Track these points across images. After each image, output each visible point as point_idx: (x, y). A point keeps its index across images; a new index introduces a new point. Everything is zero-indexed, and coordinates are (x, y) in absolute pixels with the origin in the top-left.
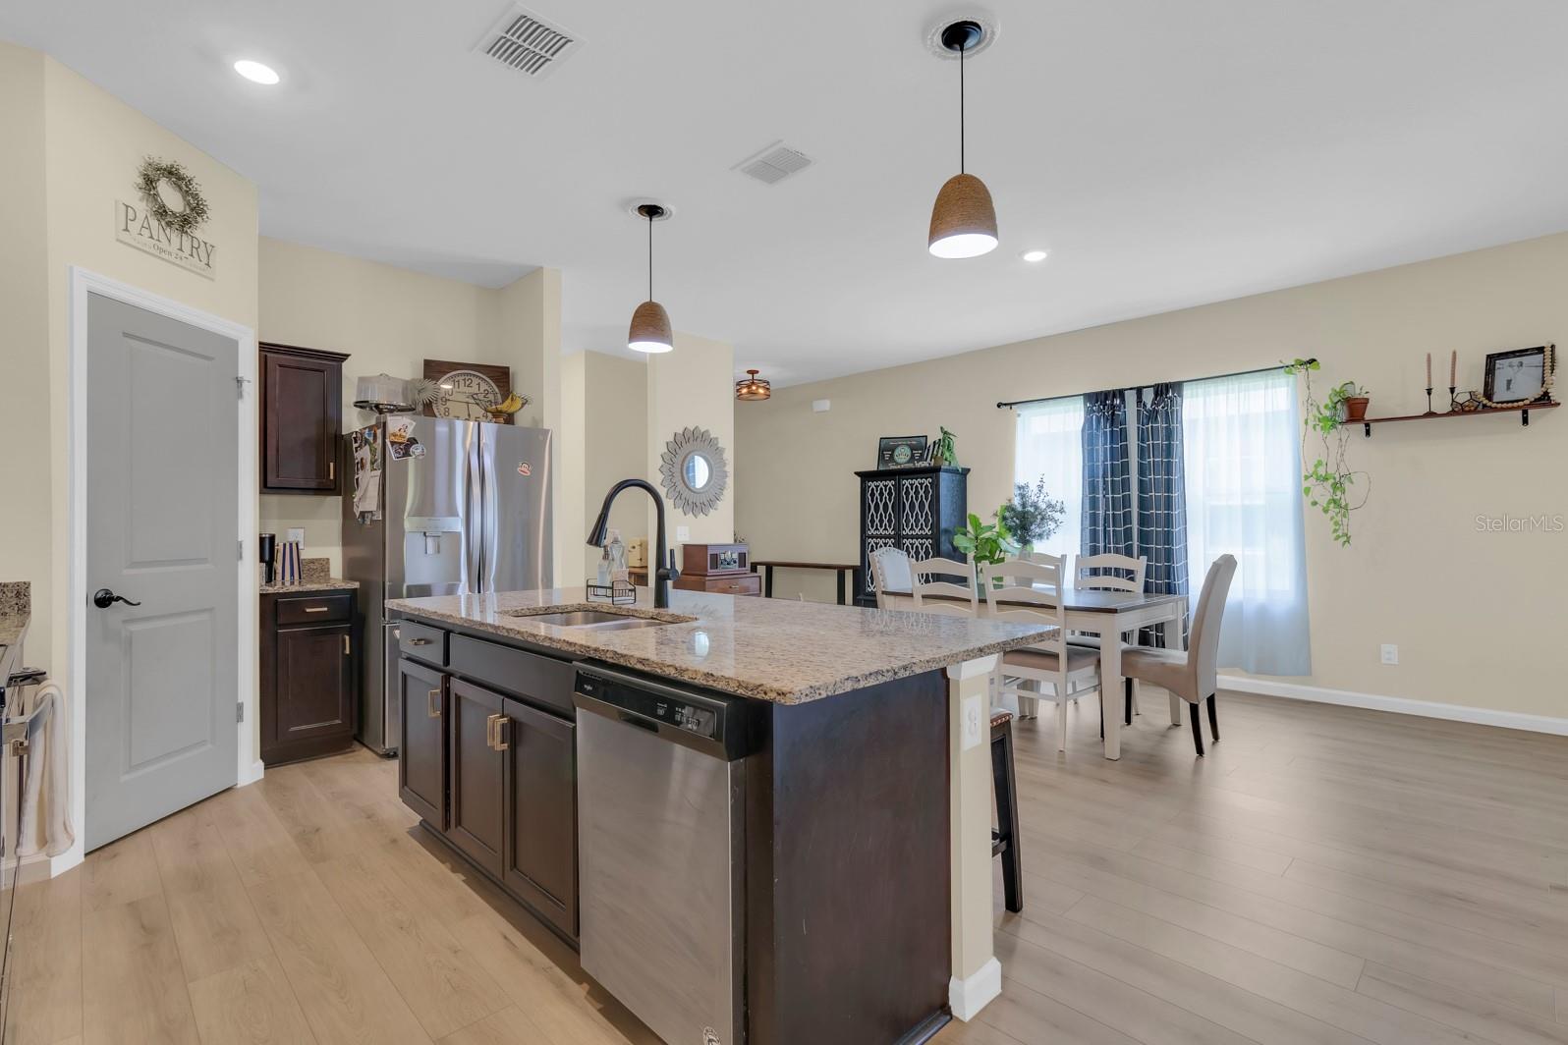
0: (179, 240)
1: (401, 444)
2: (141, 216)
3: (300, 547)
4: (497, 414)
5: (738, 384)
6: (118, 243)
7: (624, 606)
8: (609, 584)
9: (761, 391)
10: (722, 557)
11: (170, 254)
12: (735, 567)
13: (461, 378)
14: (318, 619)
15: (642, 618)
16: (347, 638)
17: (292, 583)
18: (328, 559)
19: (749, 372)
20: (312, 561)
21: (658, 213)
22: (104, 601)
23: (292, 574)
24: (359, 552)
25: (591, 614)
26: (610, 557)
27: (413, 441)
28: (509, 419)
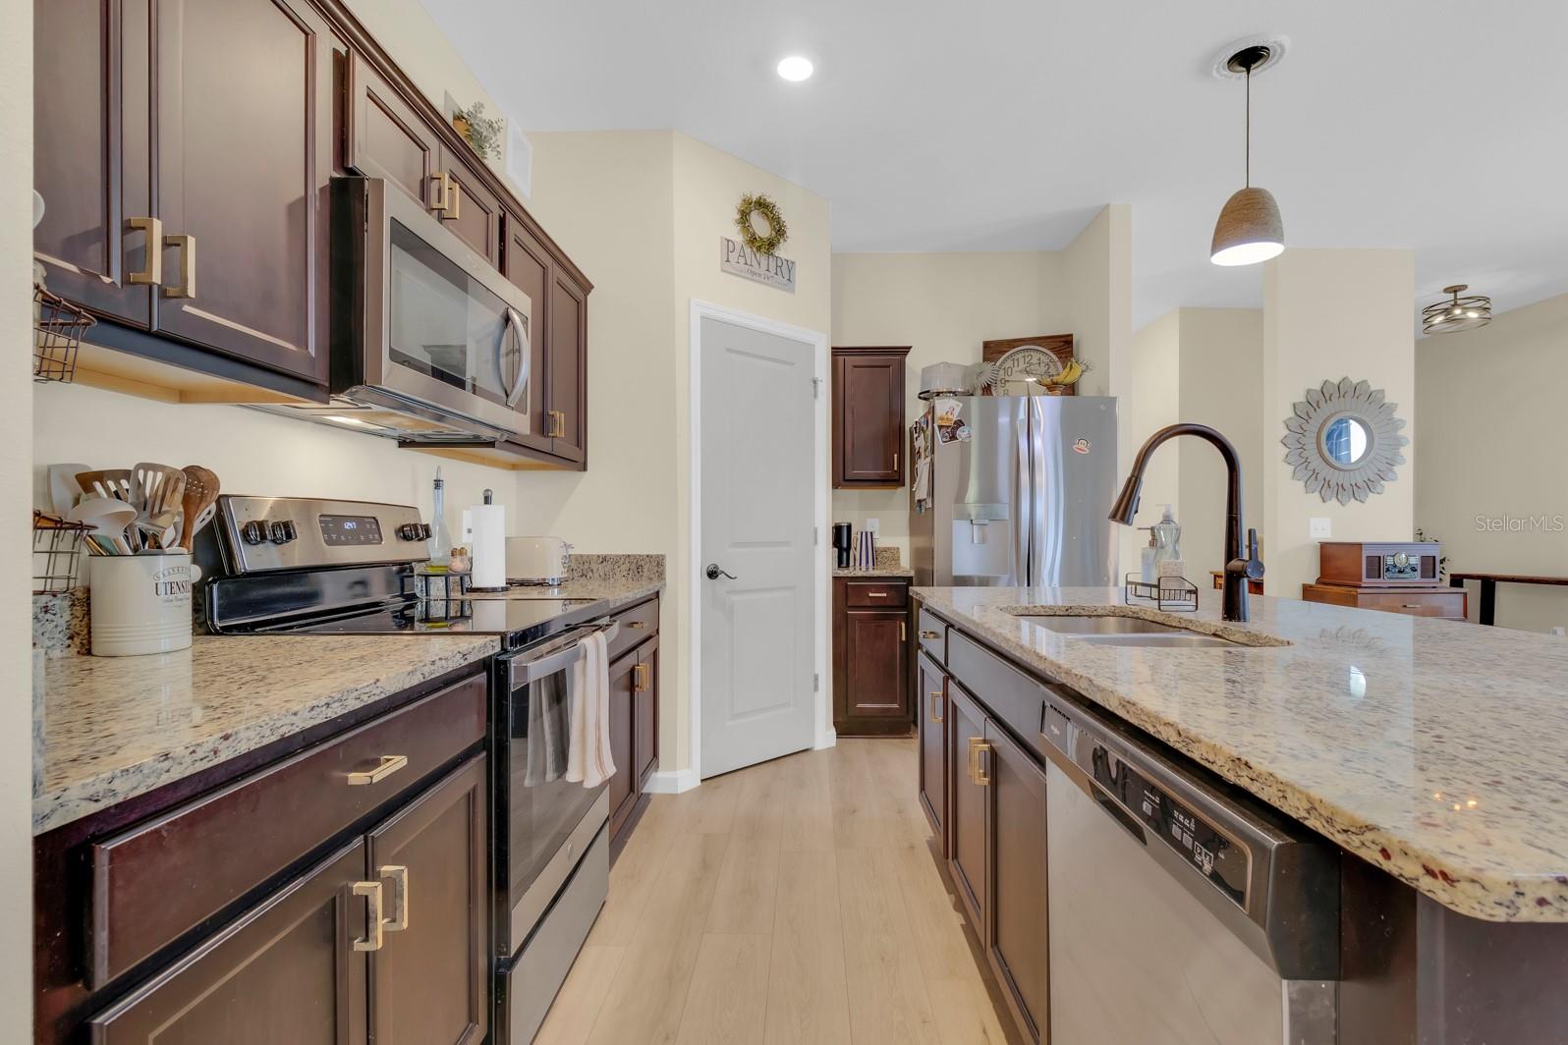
0: (766, 262)
1: (948, 427)
2: (738, 247)
3: (874, 537)
4: (1052, 387)
5: (1427, 310)
6: (725, 274)
7: (1174, 614)
8: (1155, 583)
9: (1473, 315)
10: (1390, 561)
11: (760, 275)
12: (1416, 578)
13: (1020, 356)
14: (878, 605)
15: (1199, 633)
16: (903, 625)
17: (867, 569)
18: (898, 548)
19: (1447, 290)
20: (885, 550)
21: (1262, 56)
22: (712, 574)
23: (867, 562)
24: (922, 542)
25: (1129, 622)
26: (1159, 545)
27: (959, 424)
28: (1071, 389)
